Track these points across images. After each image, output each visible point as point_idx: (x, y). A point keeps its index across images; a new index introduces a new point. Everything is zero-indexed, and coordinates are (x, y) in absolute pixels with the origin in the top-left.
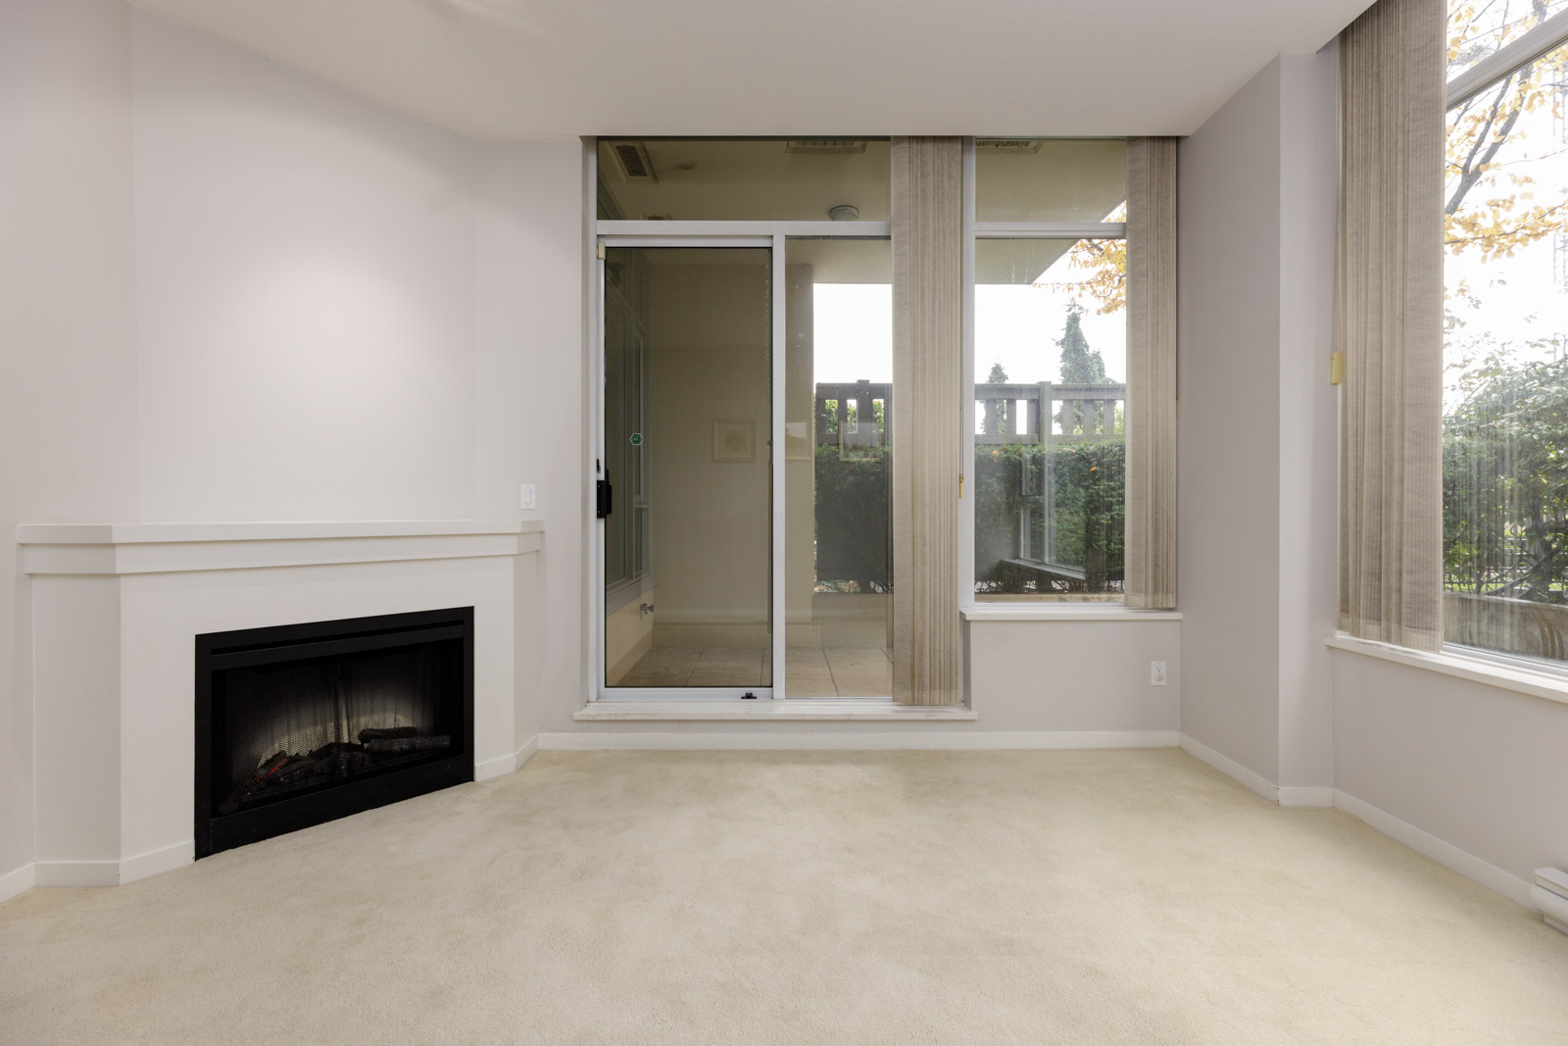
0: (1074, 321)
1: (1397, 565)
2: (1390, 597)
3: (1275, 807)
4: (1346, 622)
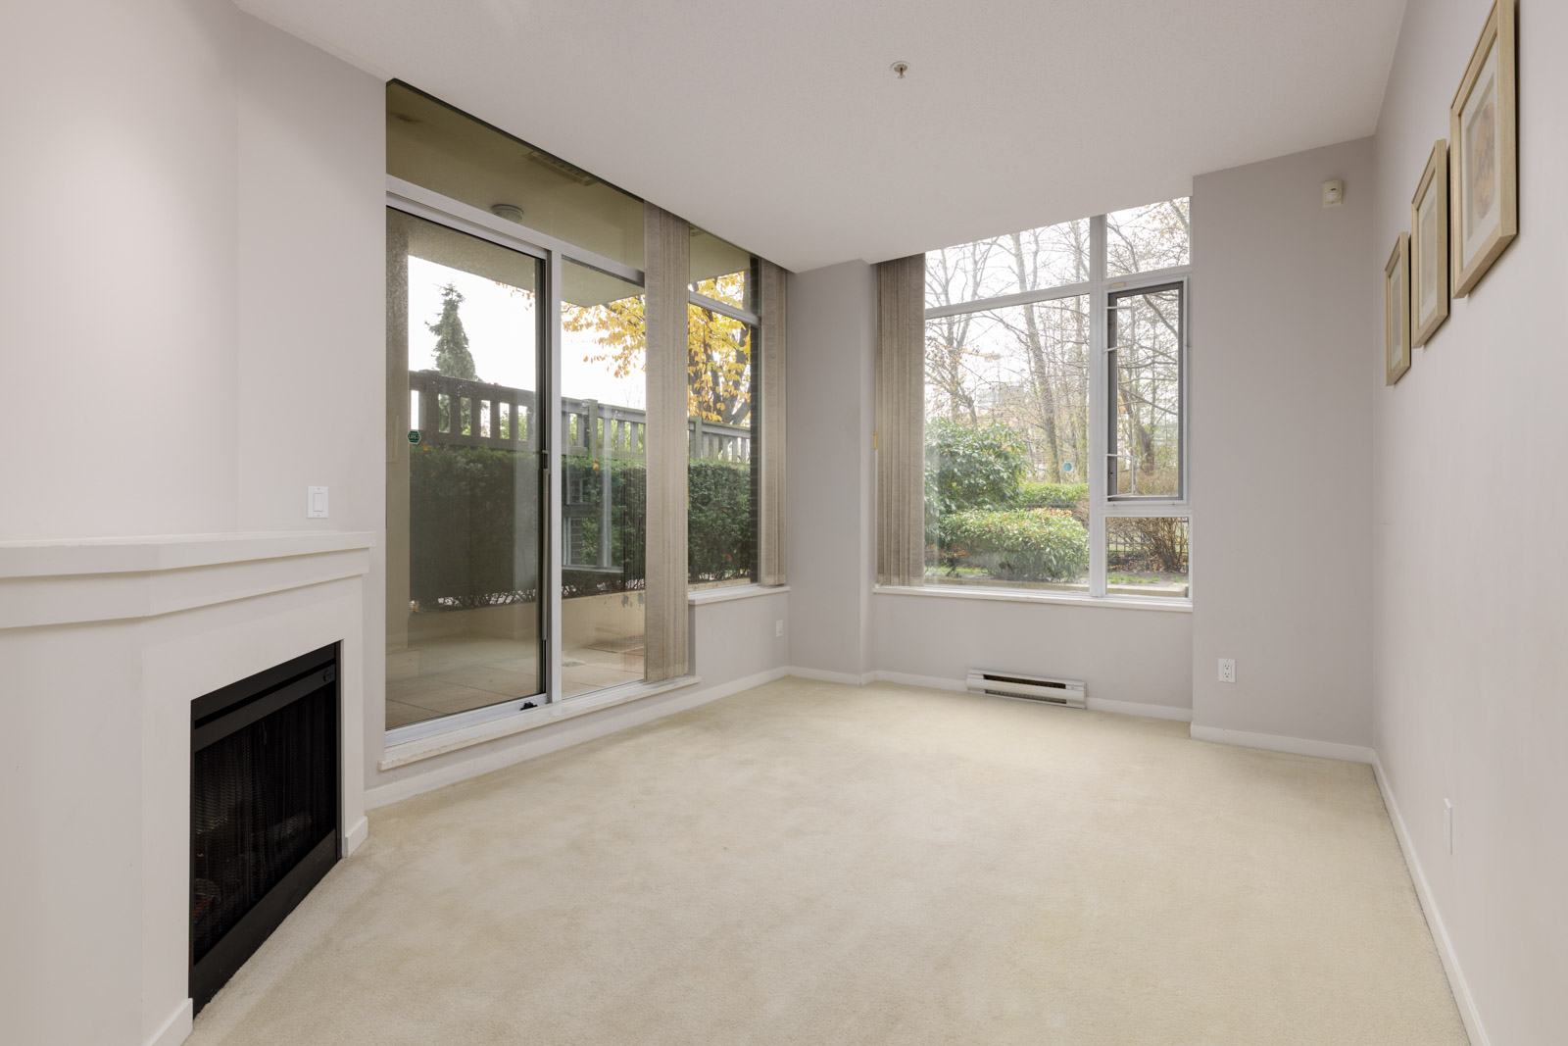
0: (451, 307)
1: (906, 546)
2: (904, 562)
3: (861, 686)
4: (881, 578)
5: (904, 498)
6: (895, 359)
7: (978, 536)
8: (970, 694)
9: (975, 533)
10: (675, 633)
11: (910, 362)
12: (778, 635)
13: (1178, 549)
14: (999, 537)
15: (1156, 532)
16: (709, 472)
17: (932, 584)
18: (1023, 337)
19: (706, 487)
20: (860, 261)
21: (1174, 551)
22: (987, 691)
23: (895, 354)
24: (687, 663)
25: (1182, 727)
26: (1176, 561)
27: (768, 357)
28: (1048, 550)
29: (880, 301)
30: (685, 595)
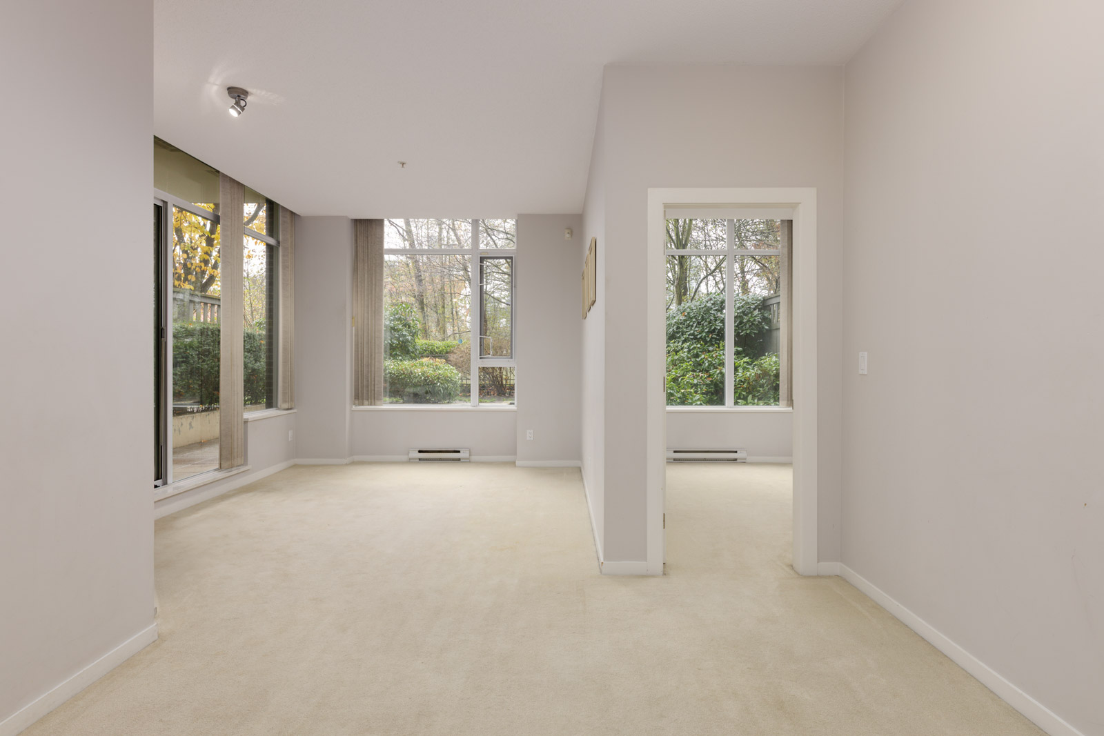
1: (373, 383)
2: (371, 392)
3: (347, 465)
4: (357, 402)
5: (371, 355)
6: (366, 275)
7: (397, 376)
8: (411, 461)
9: (394, 374)
10: (237, 438)
11: (375, 279)
12: (290, 440)
13: (504, 382)
14: (410, 377)
15: (493, 373)
16: (210, 333)
17: (387, 405)
18: (401, 231)
19: (207, 344)
20: (346, 217)
21: (502, 384)
22: (420, 459)
23: (366, 272)
24: (243, 458)
25: (512, 464)
26: (503, 389)
27: (285, 267)
28: (439, 384)
29: (356, 240)
30: (242, 416)
